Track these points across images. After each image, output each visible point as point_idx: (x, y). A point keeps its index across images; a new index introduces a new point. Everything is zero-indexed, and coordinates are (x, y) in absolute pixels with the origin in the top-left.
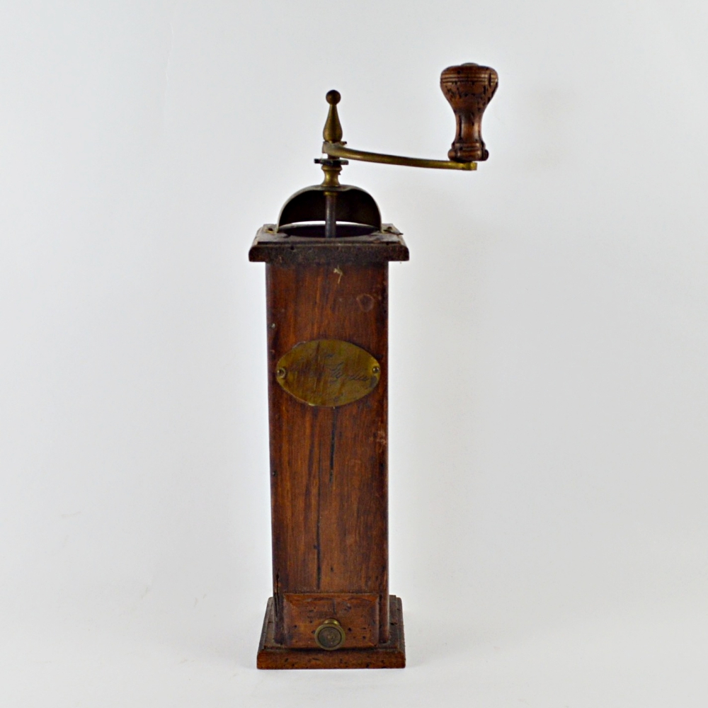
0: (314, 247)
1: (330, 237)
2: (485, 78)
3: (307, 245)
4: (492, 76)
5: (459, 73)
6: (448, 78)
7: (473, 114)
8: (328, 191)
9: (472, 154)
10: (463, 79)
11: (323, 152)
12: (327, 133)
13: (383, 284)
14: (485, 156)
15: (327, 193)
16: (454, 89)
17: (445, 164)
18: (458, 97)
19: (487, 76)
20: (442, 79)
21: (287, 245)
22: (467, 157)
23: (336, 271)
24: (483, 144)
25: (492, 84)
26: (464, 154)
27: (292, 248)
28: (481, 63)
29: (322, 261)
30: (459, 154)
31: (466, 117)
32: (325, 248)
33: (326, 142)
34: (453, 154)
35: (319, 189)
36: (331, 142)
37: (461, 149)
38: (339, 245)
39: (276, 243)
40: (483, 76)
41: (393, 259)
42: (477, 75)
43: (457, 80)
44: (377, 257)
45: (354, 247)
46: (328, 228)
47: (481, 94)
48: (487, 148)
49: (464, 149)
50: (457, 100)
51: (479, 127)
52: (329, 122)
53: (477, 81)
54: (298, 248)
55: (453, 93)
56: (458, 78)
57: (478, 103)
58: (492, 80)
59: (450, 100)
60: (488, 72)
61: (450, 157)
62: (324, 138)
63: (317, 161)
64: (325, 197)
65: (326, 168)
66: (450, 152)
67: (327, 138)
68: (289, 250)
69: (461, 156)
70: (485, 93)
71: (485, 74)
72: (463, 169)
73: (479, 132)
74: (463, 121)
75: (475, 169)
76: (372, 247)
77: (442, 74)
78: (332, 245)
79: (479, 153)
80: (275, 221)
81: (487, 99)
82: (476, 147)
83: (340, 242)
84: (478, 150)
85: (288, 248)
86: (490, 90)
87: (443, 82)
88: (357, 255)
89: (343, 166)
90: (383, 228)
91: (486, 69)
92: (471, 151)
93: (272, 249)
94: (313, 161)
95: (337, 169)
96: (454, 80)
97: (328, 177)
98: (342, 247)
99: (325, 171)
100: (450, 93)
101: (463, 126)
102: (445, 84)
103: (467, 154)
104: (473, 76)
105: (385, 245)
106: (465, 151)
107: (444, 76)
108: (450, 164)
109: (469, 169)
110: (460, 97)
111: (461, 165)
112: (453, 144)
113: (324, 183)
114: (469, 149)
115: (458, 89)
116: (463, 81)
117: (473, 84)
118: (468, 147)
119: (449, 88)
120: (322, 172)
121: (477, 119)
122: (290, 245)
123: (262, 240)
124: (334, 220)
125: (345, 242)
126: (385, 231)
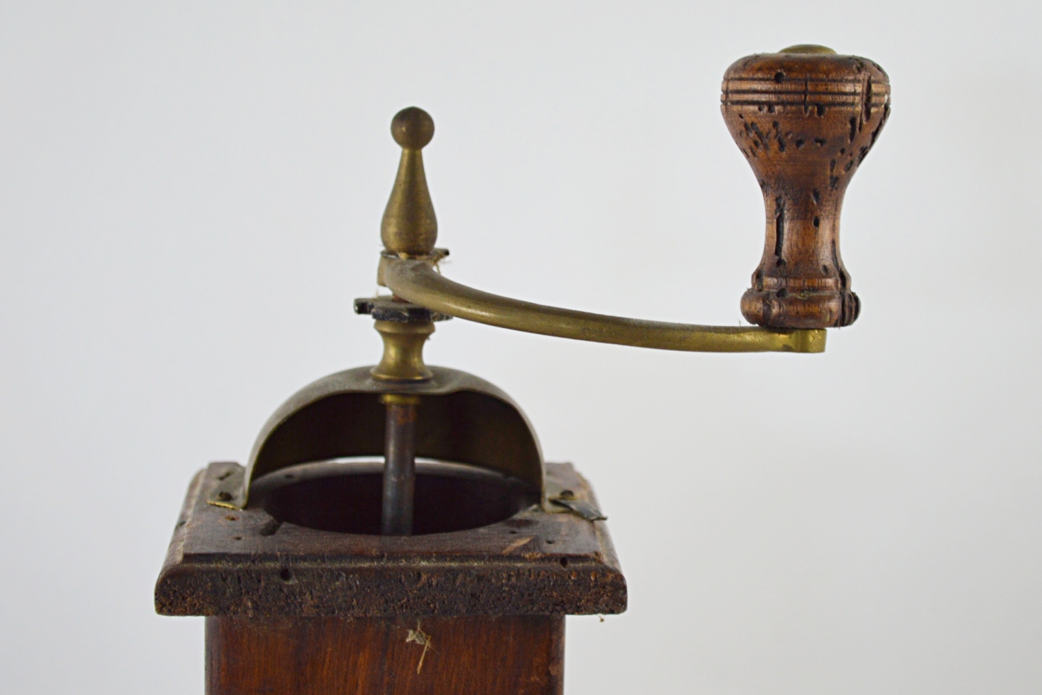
0: (348, 572)
1: (397, 531)
2: (854, 94)
3: (328, 565)
4: (874, 88)
5: (778, 79)
6: (744, 92)
7: (817, 195)
8: (393, 393)
9: (815, 309)
10: (790, 98)
11: (382, 284)
12: (392, 230)
13: (548, 673)
14: (849, 311)
15: (389, 398)
16: (765, 126)
17: (734, 338)
18: (775, 146)
19: (859, 88)
20: (726, 92)
21: (270, 565)
22: (798, 316)
23: (411, 637)
24: (843, 278)
25: (873, 110)
26: (792, 309)
27: (285, 574)
28: (842, 48)
29: (374, 612)
30: (775, 310)
31: (796, 203)
32: (380, 572)
33: (388, 254)
34: (758, 306)
35: (367, 385)
36: (403, 256)
37: (781, 293)
38: (424, 563)
39: (237, 558)
40: (849, 88)
41: (578, 610)
42: (833, 87)
43: (772, 98)
44: (532, 602)
45: (467, 571)
46: (391, 480)
47: (842, 139)
48: (855, 287)
49: (790, 295)
50: (771, 154)
51: (834, 229)
52: (399, 198)
53: (833, 104)
54: (300, 573)
55: (759, 134)
56: (775, 92)
57: (833, 164)
58: (874, 100)
59: (751, 152)
60: (863, 76)
61: (749, 316)
62: (385, 243)
63: (362, 307)
64: (384, 408)
65: (387, 329)
66: (747, 297)
67: (394, 245)
68: (276, 579)
69: (779, 315)
70: (852, 136)
71: (855, 81)
72: (787, 349)
73: (834, 243)
74: (787, 214)
75: (821, 349)
76: (519, 573)
77: (727, 79)
78: (403, 563)
79: (834, 305)
80: (244, 454)
81: (858, 153)
82: (825, 288)
83: (426, 556)
84: (830, 298)
85: (273, 571)
86: (868, 130)
87: (730, 101)
88: (473, 595)
89: (437, 324)
90: (549, 493)
91: (858, 65)
92: (810, 301)
93: (224, 574)
94: (351, 308)
95: (421, 331)
96: (764, 98)
97: (393, 352)
98: (432, 572)
99: (384, 334)
100: (752, 135)
101: (787, 226)
102: (736, 108)
103: (800, 308)
104: (821, 88)
105: (556, 565)
106: (793, 302)
107: (733, 86)
108: (748, 338)
109: (803, 348)
110: (782, 146)
111: (782, 338)
112: (758, 276)
113: (383, 367)
114: (807, 295)
115: (775, 125)
116: (791, 103)
117: (820, 112)
118: (801, 290)
119: (749, 120)
120: (379, 339)
121: (829, 208)
122: (278, 565)
123: (197, 549)
124: (408, 453)
125: (441, 556)
126: (555, 502)
